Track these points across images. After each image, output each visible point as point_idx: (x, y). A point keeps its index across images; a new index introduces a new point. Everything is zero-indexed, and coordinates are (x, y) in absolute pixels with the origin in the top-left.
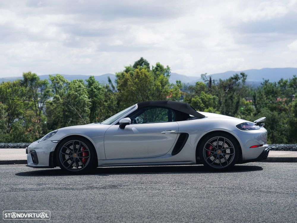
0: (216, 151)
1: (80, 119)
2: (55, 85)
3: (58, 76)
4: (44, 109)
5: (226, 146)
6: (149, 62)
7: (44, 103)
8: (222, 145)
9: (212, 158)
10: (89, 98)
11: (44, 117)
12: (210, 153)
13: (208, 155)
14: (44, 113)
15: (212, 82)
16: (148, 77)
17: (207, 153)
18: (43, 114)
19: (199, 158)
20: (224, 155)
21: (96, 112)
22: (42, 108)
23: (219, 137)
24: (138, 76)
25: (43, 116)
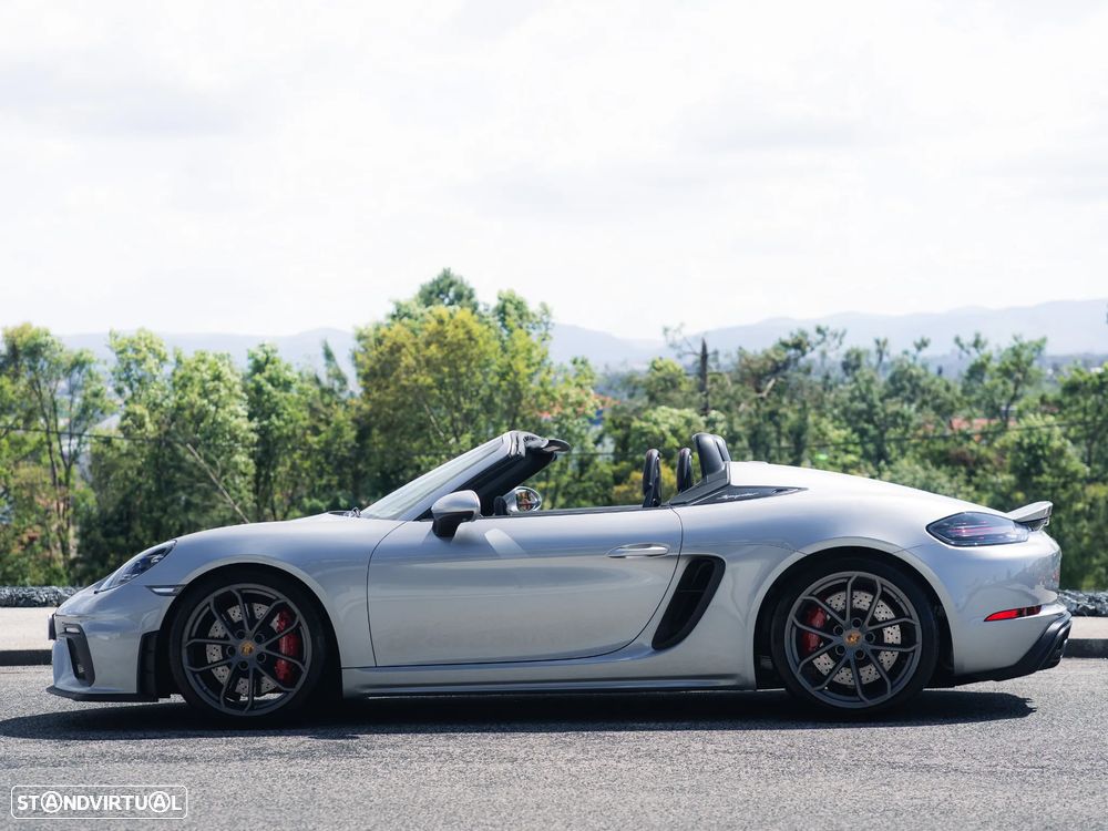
0: (840, 631)
1: (219, 496)
2: (128, 368)
3: (143, 335)
4: (82, 459)
5: (883, 612)
6: (472, 285)
7: (84, 438)
8: (866, 609)
9: (823, 663)
10: (250, 417)
11: (82, 490)
12: (813, 640)
13: (804, 649)
14: (83, 477)
15: (710, 357)
16: (477, 342)
17: (802, 638)
18: (78, 478)
19: (767, 663)
20: (876, 653)
21: (280, 469)
22: (74, 457)
23: (855, 574)
24: (438, 337)
25: (79, 486)
